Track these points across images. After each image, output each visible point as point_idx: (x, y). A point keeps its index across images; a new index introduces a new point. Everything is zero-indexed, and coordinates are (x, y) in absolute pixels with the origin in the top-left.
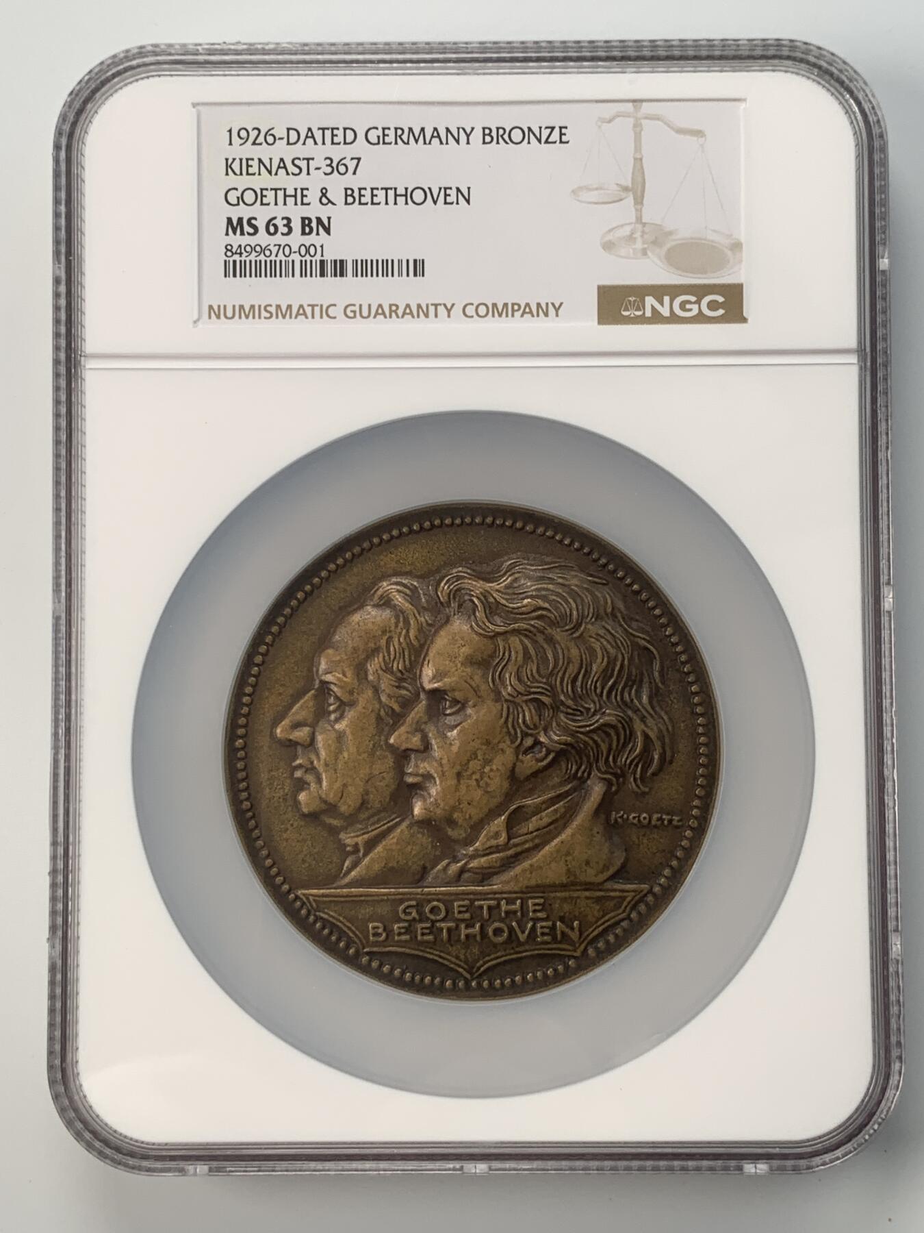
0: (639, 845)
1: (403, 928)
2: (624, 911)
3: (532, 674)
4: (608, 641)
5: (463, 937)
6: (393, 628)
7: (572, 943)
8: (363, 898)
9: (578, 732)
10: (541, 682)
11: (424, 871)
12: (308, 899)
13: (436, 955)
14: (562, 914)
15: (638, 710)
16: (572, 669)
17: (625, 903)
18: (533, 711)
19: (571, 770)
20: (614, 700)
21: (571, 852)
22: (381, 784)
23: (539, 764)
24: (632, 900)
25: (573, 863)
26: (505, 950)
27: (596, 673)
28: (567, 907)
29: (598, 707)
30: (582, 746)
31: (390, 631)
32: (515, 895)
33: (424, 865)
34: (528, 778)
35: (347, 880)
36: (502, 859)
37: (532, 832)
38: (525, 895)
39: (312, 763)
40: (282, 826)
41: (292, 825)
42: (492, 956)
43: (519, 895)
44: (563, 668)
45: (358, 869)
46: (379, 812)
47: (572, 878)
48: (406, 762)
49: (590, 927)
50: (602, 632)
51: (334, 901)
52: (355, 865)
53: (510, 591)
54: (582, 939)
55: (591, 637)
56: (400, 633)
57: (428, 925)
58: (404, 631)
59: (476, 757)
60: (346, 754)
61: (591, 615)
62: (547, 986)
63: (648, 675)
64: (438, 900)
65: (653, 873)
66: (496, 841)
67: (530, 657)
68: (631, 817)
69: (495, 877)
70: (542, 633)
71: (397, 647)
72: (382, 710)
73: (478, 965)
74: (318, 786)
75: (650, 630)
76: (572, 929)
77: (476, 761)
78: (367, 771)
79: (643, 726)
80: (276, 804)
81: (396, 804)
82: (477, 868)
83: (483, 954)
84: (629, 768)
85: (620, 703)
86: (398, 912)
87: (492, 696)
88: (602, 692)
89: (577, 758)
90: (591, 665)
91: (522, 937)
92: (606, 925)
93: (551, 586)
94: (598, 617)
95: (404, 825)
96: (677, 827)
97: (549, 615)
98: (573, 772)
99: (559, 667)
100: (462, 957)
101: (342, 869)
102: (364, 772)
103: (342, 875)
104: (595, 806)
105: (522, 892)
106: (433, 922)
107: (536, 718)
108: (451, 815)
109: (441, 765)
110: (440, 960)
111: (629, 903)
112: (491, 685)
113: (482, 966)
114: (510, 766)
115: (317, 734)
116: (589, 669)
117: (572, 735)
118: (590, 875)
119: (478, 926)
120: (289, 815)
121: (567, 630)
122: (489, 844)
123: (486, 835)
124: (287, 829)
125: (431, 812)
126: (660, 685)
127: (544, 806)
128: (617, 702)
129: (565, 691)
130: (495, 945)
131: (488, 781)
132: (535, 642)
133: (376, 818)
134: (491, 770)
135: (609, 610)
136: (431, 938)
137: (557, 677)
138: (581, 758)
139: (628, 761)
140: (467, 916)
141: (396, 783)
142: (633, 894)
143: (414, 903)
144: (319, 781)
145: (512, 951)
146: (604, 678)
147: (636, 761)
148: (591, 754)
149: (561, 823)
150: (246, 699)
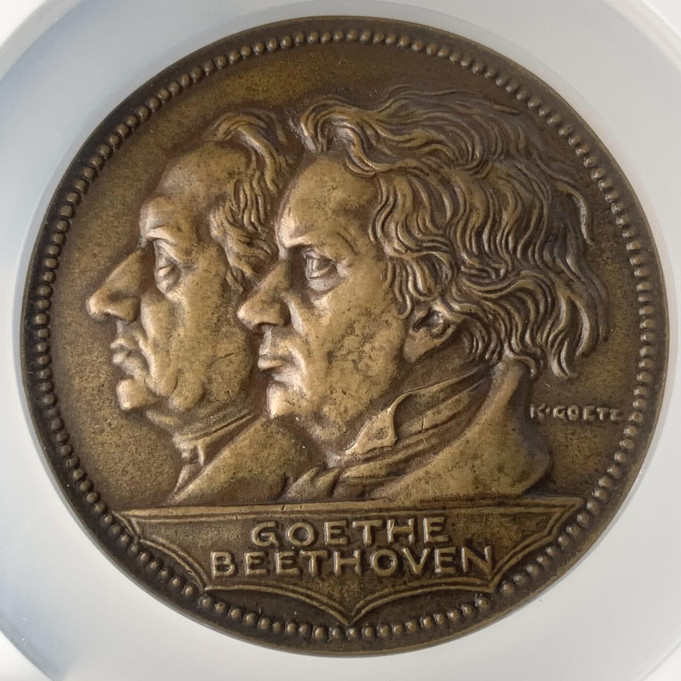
0: (567, 446)
1: (257, 558)
2: (550, 532)
3: (424, 224)
4: (521, 184)
5: (336, 567)
6: (243, 169)
7: (480, 574)
8: (203, 519)
9: (486, 299)
10: (436, 235)
11: (285, 483)
12: (130, 522)
13: (302, 594)
14: (469, 537)
15: (563, 272)
16: (476, 220)
17: (551, 522)
18: (427, 271)
19: (477, 350)
20: (530, 259)
21: (479, 453)
22: (229, 369)
23: (436, 341)
24: (560, 517)
25: (484, 469)
26: (394, 586)
27: (507, 223)
28: (475, 528)
29: (510, 268)
30: (491, 317)
31: (239, 173)
32: (405, 513)
33: (285, 474)
34: (421, 359)
35: (183, 495)
36: (389, 465)
37: (427, 430)
38: (419, 513)
39: (136, 343)
40: (97, 426)
41: (110, 425)
42: (377, 594)
43: (411, 513)
44: (464, 218)
45: (198, 481)
46: (225, 406)
47: (481, 489)
48: (260, 340)
49: (507, 554)
50: (513, 172)
51: (165, 524)
52: (193, 476)
53: (395, 121)
54: (495, 570)
55: (500, 178)
56: (253, 176)
57: (291, 554)
58: (258, 174)
59: (353, 332)
60: (181, 331)
61: (499, 151)
62: (450, 634)
63: (574, 229)
64: (304, 521)
65: (586, 482)
66: (379, 442)
67: (421, 202)
68: (555, 411)
69: (379, 489)
70: (436, 172)
71: (248, 193)
72: (229, 274)
73: (358, 606)
74: (144, 373)
75: (574, 172)
76: (482, 557)
77: (353, 337)
78: (210, 352)
79: (568, 293)
80: (89, 398)
81: (248, 395)
82: (354, 478)
83: (365, 591)
84: (552, 346)
85: (539, 263)
86: (249, 536)
87: (373, 253)
88: (515, 249)
89: (484, 332)
90: (501, 212)
91: (415, 569)
92: (527, 551)
93: (446, 115)
94: (508, 155)
95: (258, 424)
96: (616, 423)
97: (444, 149)
98: (479, 351)
99: (459, 216)
100: (337, 595)
101: (177, 482)
102: (204, 354)
103: (176, 490)
104: (510, 394)
105: (415, 508)
106: (297, 550)
107: (430, 281)
108: (320, 407)
109: (306, 342)
110: (307, 600)
111: (557, 521)
112: (372, 239)
113: (363, 607)
114: (396, 342)
115: (143, 305)
116: (497, 217)
117: (478, 303)
118: (503, 486)
119: (356, 554)
120: (106, 412)
121: (469, 170)
122: (371, 446)
123: (367, 434)
124: (102, 431)
125: (294, 404)
126: (588, 242)
127: (442, 395)
128: (535, 261)
129: (468, 246)
130: (380, 579)
131: (369, 362)
132: (427, 186)
133: (221, 414)
134: (373, 348)
135: (521, 146)
136: (294, 571)
137: (456, 227)
138: (489, 334)
139: (550, 338)
140: (342, 541)
141: (248, 369)
142: (562, 509)
143: (271, 525)
144: (145, 366)
145: (403, 587)
146: (516, 231)
147: (560, 337)
148: (503, 328)
149: (464, 417)
150: (48, 263)
